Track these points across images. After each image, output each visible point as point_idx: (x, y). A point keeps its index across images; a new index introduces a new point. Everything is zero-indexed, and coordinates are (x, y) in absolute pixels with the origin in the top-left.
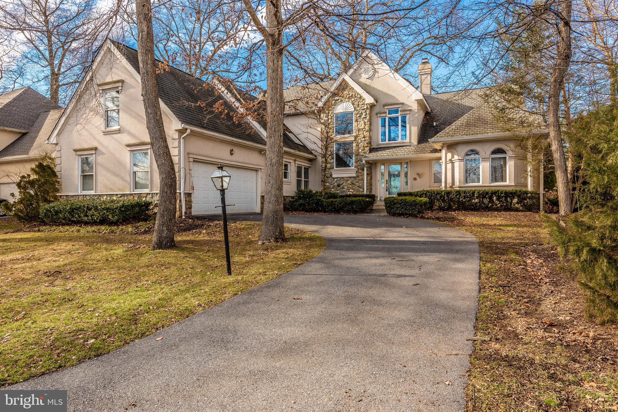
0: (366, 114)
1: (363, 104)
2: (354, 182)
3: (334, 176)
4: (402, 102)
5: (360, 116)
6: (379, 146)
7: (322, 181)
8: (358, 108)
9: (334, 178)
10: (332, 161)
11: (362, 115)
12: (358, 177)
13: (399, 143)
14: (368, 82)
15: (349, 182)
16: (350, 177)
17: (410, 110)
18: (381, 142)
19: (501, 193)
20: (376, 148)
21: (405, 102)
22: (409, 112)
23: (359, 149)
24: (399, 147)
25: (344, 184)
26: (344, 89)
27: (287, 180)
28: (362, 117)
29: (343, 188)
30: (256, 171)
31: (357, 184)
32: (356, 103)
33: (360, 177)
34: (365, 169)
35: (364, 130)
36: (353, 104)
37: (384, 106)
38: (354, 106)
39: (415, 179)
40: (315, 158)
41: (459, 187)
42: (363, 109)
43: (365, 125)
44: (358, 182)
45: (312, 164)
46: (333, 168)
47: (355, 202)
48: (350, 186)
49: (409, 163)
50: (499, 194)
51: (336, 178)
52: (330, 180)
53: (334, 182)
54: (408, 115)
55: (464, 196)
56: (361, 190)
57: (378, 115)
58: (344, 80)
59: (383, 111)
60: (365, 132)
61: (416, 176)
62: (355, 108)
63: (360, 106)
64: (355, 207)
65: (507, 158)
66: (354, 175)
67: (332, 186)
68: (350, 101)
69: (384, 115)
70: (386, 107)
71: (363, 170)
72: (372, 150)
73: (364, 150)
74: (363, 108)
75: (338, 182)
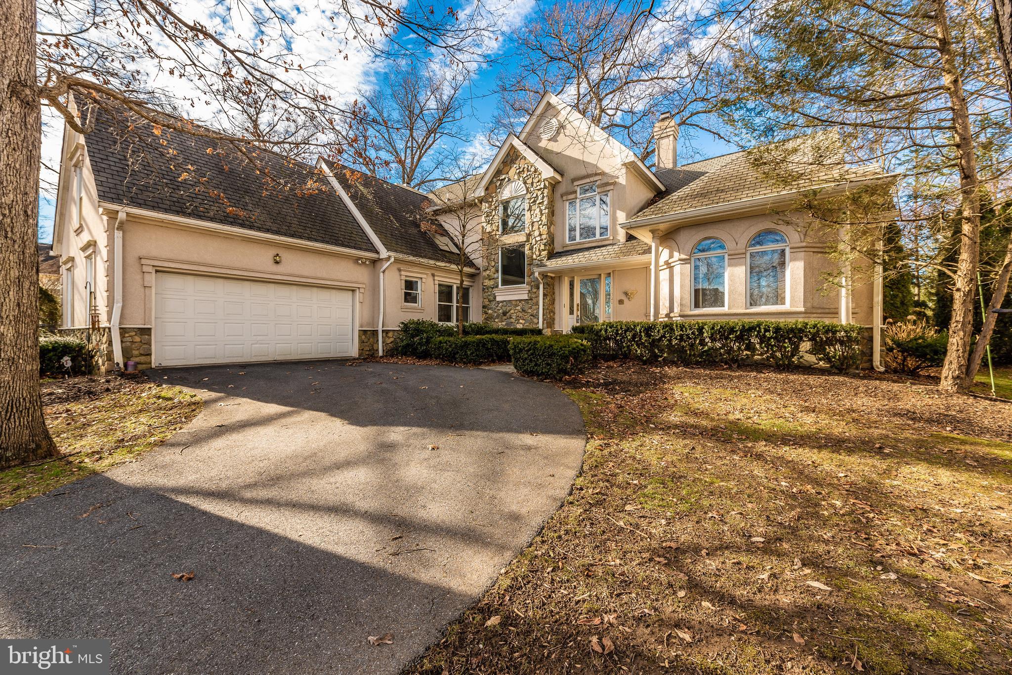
0: (543, 197)
1: (538, 182)
2: (526, 308)
3: (498, 299)
4: (602, 170)
5: (535, 201)
6: (565, 249)
7: (484, 307)
8: (532, 189)
9: (498, 302)
10: (496, 276)
11: (537, 199)
12: (531, 299)
13: (598, 241)
14: (553, 147)
15: (519, 308)
16: (520, 301)
17: (615, 184)
18: (568, 242)
20: (560, 253)
21: (607, 171)
22: (612, 187)
23: (533, 253)
24: (595, 247)
25: (512, 311)
26: (513, 162)
27: (416, 305)
28: (538, 202)
29: (511, 318)
30: (353, 291)
31: (530, 311)
32: (529, 181)
33: (535, 300)
34: (541, 286)
35: (540, 223)
36: (525, 183)
37: (574, 180)
38: (526, 186)
39: (621, 302)
40: (477, 271)
41: (680, 316)
42: (539, 190)
43: (542, 214)
44: (531, 308)
45: (474, 282)
46: (497, 286)
48: (521, 315)
49: (612, 274)
51: (502, 302)
52: (493, 305)
53: (498, 308)
54: (611, 192)
56: (535, 321)
57: (565, 198)
58: (512, 147)
59: (570, 189)
60: (541, 226)
61: (623, 298)
62: (527, 189)
63: (535, 185)
65: (788, 251)
66: (526, 297)
67: (495, 315)
68: (521, 179)
69: (572, 196)
70: (576, 183)
71: (538, 288)
72: (552, 255)
73: (540, 255)
74: (538, 188)
75: (504, 309)
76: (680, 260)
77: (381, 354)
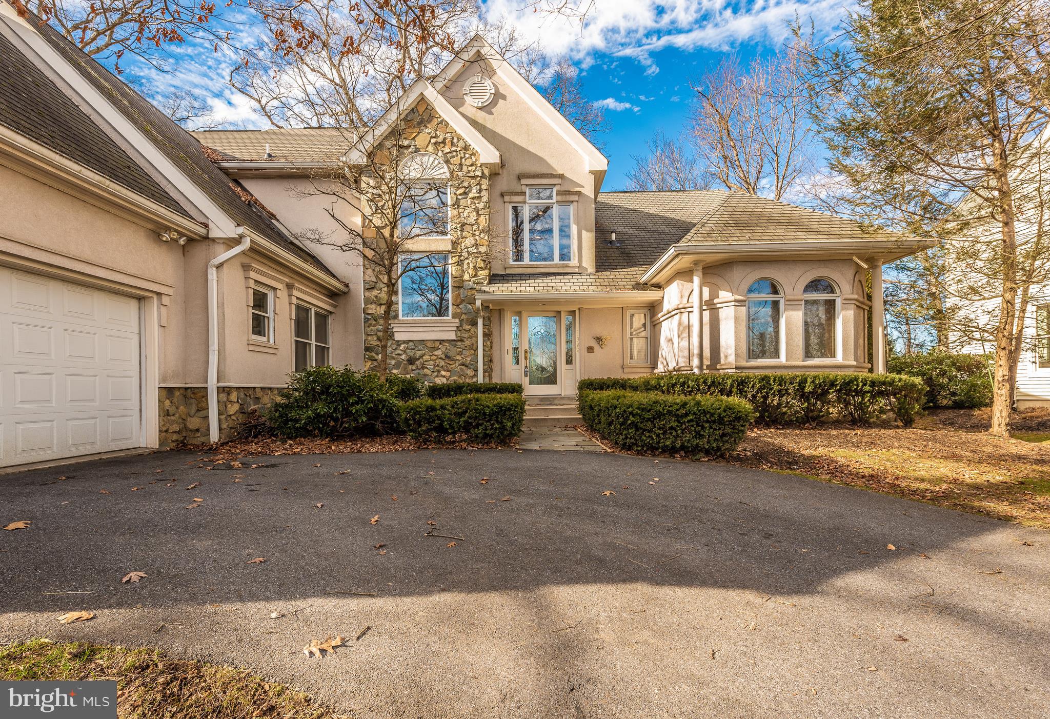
0: (480, 191)
1: (472, 165)
2: (452, 354)
3: (398, 337)
4: (560, 172)
5: (465, 193)
6: (508, 271)
7: (367, 349)
8: (460, 174)
9: (399, 343)
11: (470, 191)
12: (462, 341)
13: (556, 266)
14: (481, 117)
15: (439, 353)
16: (441, 342)
17: (579, 194)
18: (511, 262)
19: (865, 385)
20: (502, 276)
21: (567, 175)
22: (576, 198)
23: (463, 271)
24: (555, 274)
25: (426, 357)
26: (422, 123)
27: (264, 339)
28: (471, 195)
29: (423, 368)
30: (140, 299)
31: (458, 357)
32: (456, 160)
33: (468, 343)
34: (480, 322)
35: (475, 227)
36: (447, 162)
37: (519, 178)
38: (449, 168)
39: (590, 349)
40: (346, 290)
41: (737, 368)
42: (472, 177)
43: (478, 215)
44: (460, 353)
45: (335, 306)
46: (396, 317)
47: (510, 410)
48: (442, 363)
49: (577, 312)
50: (858, 385)
51: (404, 342)
52: (387, 346)
53: (398, 352)
54: (575, 203)
55: (780, 391)
56: (470, 372)
57: (507, 198)
58: (422, 99)
59: (518, 188)
60: (477, 233)
61: (593, 344)
62: (452, 173)
63: (465, 168)
64: (509, 424)
65: (839, 302)
66: (452, 336)
67: (393, 362)
68: (440, 153)
69: (519, 198)
70: (524, 181)
71: (475, 324)
72: (494, 278)
73: (476, 275)
74: (472, 174)
75: (410, 353)
76: (736, 301)
77: (214, 437)
